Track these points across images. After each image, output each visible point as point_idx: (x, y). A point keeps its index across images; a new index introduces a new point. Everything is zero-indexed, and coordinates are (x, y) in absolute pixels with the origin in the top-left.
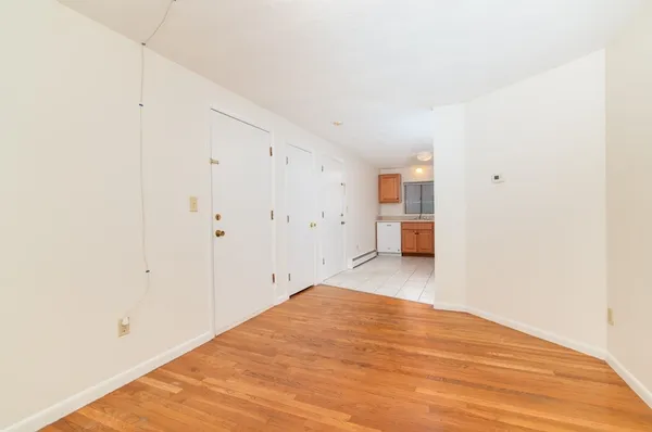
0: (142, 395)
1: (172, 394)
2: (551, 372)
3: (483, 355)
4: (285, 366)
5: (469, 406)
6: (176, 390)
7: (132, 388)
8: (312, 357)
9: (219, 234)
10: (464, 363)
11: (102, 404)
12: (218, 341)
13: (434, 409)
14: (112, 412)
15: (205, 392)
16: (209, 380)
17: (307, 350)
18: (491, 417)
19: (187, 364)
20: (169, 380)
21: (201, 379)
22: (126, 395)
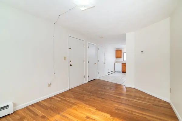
0: (52, 100)
1: (58, 100)
2: (152, 104)
3: (134, 99)
4: (84, 97)
5: (126, 109)
6: (59, 99)
7: (51, 98)
8: (90, 95)
9: (71, 65)
10: (128, 100)
11: (45, 100)
12: (70, 90)
13: (116, 109)
14: (46, 102)
15: (65, 100)
16: (66, 98)
17: (90, 94)
18: (130, 112)
19: (62, 94)
20: (58, 97)
21: (65, 98)
22: (49, 99)
